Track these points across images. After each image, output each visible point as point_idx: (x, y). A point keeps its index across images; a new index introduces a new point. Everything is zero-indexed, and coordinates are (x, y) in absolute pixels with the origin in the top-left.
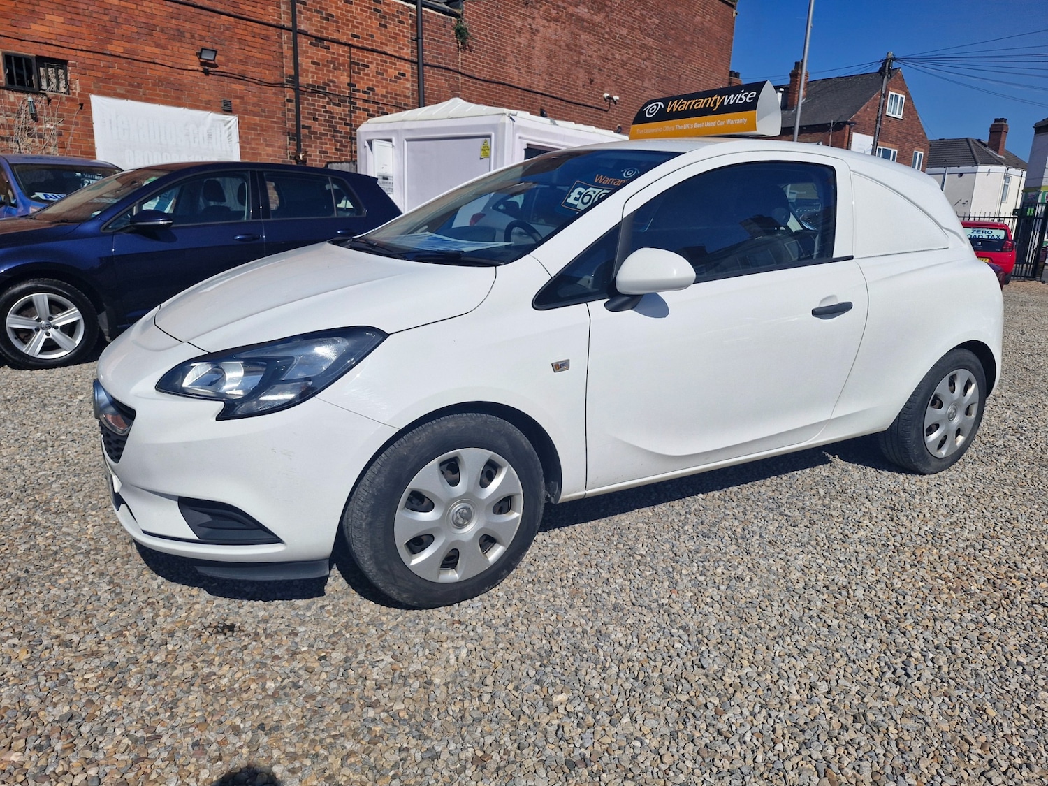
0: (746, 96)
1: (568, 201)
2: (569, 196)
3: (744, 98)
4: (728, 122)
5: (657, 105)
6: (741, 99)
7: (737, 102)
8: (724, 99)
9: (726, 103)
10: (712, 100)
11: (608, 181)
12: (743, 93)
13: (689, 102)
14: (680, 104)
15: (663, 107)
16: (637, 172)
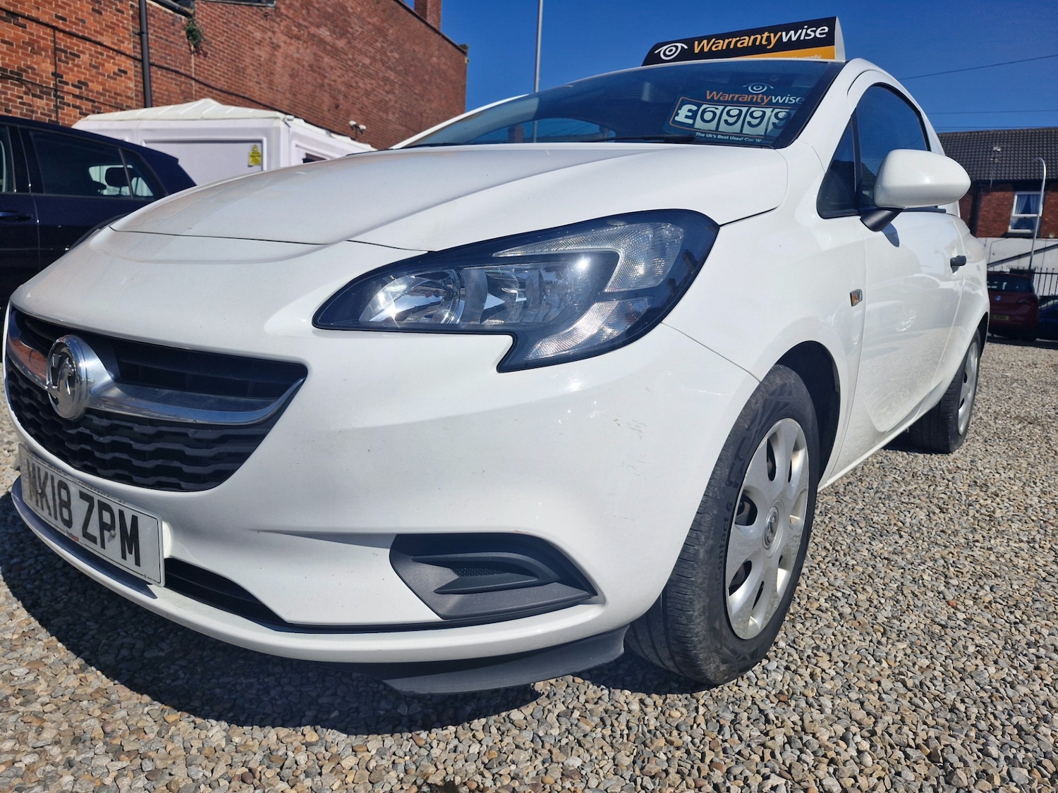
0: (814, 32)
1: (677, 119)
2: (677, 114)
3: (813, 34)
5: (677, 47)
6: (807, 35)
7: (802, 38)
8: (781, 35)
9: (785, 39)
10: (762, 38)
11: (728, 97)
12: (807, 29)
13: (727, 41)
14: (714, 43)
15: (686, 47)
16: (768, 87)
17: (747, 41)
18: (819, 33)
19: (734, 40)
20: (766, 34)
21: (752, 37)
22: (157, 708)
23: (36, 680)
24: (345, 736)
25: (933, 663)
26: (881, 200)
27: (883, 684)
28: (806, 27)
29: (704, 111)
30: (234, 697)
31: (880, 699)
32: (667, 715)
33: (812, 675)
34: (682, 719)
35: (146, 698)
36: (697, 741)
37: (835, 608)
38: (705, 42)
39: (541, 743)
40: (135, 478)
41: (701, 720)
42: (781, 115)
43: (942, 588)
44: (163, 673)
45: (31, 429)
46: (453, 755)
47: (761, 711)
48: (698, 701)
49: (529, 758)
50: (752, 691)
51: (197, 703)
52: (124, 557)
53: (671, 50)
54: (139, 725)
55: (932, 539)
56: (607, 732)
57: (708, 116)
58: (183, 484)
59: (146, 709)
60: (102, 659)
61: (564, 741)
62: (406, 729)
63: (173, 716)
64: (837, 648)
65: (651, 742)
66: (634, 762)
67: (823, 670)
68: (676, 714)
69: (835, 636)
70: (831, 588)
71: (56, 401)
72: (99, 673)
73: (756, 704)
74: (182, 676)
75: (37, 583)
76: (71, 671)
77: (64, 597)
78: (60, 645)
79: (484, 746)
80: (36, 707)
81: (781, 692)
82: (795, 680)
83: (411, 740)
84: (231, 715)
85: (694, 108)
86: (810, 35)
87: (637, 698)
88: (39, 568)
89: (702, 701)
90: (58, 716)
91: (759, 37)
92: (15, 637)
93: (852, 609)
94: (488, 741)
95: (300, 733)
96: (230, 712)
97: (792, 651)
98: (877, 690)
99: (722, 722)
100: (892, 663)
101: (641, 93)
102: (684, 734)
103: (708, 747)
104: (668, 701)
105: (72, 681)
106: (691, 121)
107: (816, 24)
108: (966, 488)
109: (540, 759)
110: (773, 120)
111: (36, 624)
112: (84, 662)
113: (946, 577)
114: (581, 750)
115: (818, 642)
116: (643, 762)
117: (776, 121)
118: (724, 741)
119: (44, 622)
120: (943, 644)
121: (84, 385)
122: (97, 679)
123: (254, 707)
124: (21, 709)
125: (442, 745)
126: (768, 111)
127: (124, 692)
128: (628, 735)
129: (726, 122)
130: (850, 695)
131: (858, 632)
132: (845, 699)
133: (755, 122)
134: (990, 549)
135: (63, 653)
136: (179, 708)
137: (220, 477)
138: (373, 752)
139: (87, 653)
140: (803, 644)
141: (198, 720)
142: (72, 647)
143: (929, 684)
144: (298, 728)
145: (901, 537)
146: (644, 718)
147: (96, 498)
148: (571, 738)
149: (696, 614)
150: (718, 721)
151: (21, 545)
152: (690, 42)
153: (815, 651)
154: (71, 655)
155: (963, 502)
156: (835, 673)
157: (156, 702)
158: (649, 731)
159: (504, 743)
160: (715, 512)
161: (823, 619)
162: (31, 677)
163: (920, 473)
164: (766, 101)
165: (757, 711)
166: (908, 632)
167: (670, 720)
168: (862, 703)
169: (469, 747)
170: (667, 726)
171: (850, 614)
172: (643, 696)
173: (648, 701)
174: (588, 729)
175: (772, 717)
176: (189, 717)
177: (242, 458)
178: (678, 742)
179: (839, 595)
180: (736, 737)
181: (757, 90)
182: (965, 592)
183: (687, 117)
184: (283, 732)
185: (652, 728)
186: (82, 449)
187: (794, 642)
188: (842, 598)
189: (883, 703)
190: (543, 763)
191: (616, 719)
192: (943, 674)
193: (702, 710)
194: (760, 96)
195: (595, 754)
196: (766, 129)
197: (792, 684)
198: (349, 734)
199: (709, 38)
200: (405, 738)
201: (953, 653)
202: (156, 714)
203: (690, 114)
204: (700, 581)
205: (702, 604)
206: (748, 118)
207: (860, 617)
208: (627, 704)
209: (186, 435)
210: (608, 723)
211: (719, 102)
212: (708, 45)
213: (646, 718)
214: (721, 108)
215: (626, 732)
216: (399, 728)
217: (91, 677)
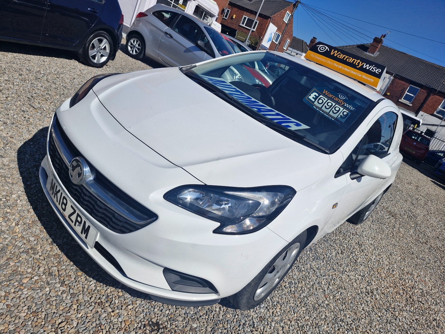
0: (376, 69)
1: (309, 97)
2: (310, 95)
3: (375, 70)
4: (363, 76)
5: (325, 48)
7: (370, 70)
8: (364, 64)
9: (364, 67)
11: (331, 96)
13: (344, 56)
14: (339, 54)
15: (329, 50)
16: (346, 98)
17: (351, 60)
18: (377, 71)
19: (347, 57)
20: (359, 61)
21: (354, 59)
22: (75, 268)
23: (37, 244)
24: (131, 296)
25: (310, 319)
27: (292, 323)
28: (374, 66)
29: (320, 99)
30: (98, 270)
31: (289, 328)
32: (226, 315)
33: (273, 313)
34: (230, 318)
35: (72, 263)
36: (231, 328)
37: (290, 287)
38: (336, 51)
39: (187, 316)
41: (235, 320)
42: (345, 113)
43: (326, 289)
44: (77, 253)
46: (161, 313)
47: (253, 322)
48: (236, 313)
49: (182, 320)
50: (253, 314)
51: (87, 270)
52: (82, 234)
54: (69, 274)
55: (333, 266)
56: (207, 317)
57: (320, 101)
59: (72, 268)
60: (58, 241)
61: (194, 317)
62: (149, 299)
63: (80, 273)
64: (284, 304)
65: (218, 325)
66: (211, 330)
67: (277, 312)
68: (229, 316)
69: (286, 299)
70: (292, 278)
72: (57, 247)
73: (253, 319)
74: (83, 256)
75: (36, 197)
76: (48, 243)
77: (46, 208)
78: (45, 230)
79: (170, 312)
80: (37, 256)
81: (261, 317)
82: (267, 313)
83: (149, 303)
84: (97, 277)
85: (317, 95)
86: (374, 70)
87: (219, 306)
89: (237, 313)
90: (44, 262)
91: (356, 60)
92: (30, 222)
93: (295, 289)
94: (172, 310)
95: (117, 291)
96: (97, 276)
97: (271, 301)
98: (289, 324)
99: (241, 323)
100: (298, 315)
101: (301, 79)
102: (228, 324)
103: (234, 331)
104: (228, 310)
105: (48, 248)
106: (314, 100)
107: (378, 66)
108: (354, 244)
109: (185, 321)
110: (341, 114)
111: (37, 219)
112: (52, 240)
113: (329, 284)
114: (198, 322)
115: (279, 300)
116: (214, 331)
117: (342, 115)
118: (239, 330)
119: (40, 219)
120: (316, 312)
122: (56, 250)
123: (104, 276)
124: (33, 256)
125: (158, 308)
126: (341, 109)
127: (65, 258)
128: (213, 320)
129: (325, 106)
130: (281, 324)
131: (293, 299)
132: (279, 325)
133: (335, 112)
134: (349, 276)
135: (45, 234)
136: (82, 270)
138: (138, 305)
139: (53, 237)
140: (275, 299)
141: (88, 277)
142: (48, 232)
143: (305, 327)
144: (117, 289)
145: (323, 262)
146: (219, 315)
147: (77, 212)
148: (196, 316)
149: (245, 298)
150: (240, 322)
153: (277, 304)
154: (48, 237)
155: (350, 251)
156: (280, 314)
157: (74, 266)
158: (219, 320)
159: (176, 313)
161: (285, 291)
162: (35, 242)
163: (343, 232)
164: (342, 104)
165: (252, 322)
166: (308, 304)
167: (226, 318)
168: (283, 328)
169: (166, 310)
170: (225, 320)
171: (293, 291)
172: (221, 306)
173: (222, 309)
174: (202, 314)
175: (256, 326)
176: (84, 275)
178: (226, 327)
179: (293, 282)
180: (243, 330)
181: (342, 97)
182: (332, 292)
183: (313, 98)
184: (113, 289)
185: (220, 319)
186: (76, 193)
187: (272, 298)
188: (293, 284)
189: (289, 329)
190: (186, 323)
191: (211, 313)
192: (311, 324)
193: (236, 317)
194: (342, 101)
195: (201, 324)
196: (338, 116)
197: (266, 315)
200: (148, 302)
201: (317, 317)
202: (74, 270)
203: (315, 97)
205: (248, 296)
206: (333, 109)
207: (296, 294)
208: (216, 308)
210: (208, 314)
211: (326, 96)
212: (337, 54)
213: (220, 315)
214: (326, 99)
215: (212, 319)
216: (147, 298)
217: (54, 248)
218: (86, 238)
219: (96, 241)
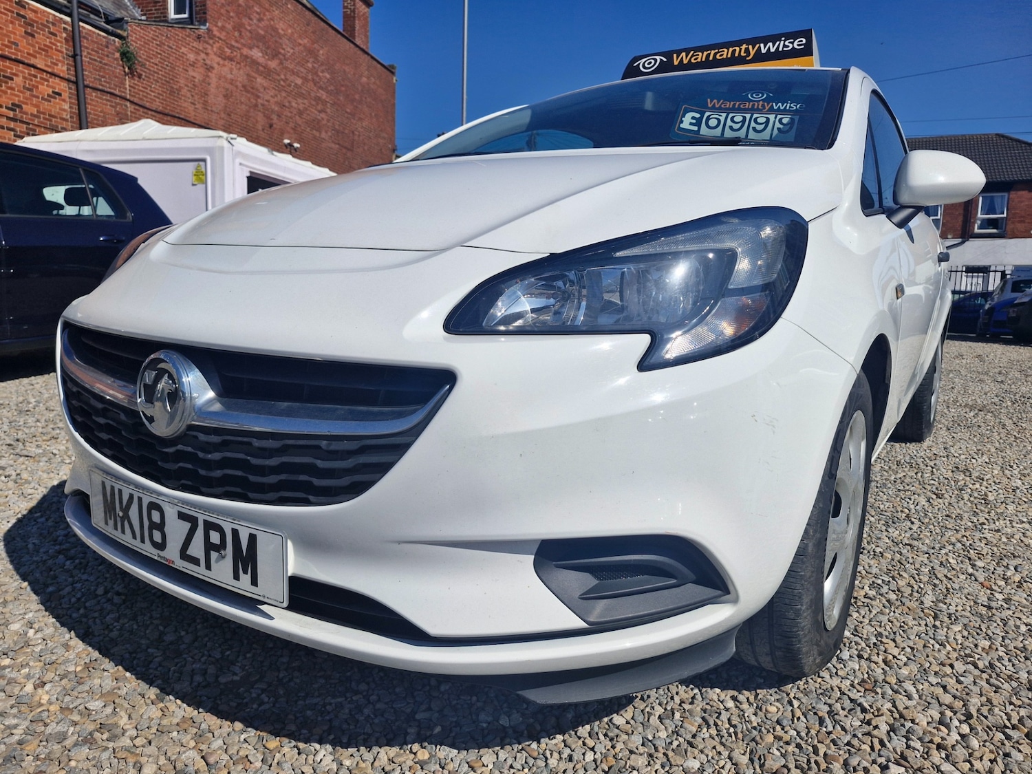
1: (682, 126)
2: (682, 122)
3: (791, 46)
5: (656, 60)
6: (785, 46)
7: (780, 49)
8: (760, 47)
9: (764, 51)
10: (740, 49)
11: (729, 105)
12: (785, 41)
13: (705, 53)
14: (693, 56)
15: (665, 60)
16: (767, 94)
17: (726, 53)
18: (797, 44)
19: (713, 52)
20: (744, 46)
21: (731, 50)
22: (253, 734)
23: (114, 712)
24: (456, 751)
25: (992, 643)
26: (905, 198)
27: (956, 668)
28: (783, 39)
29: (708, 118)
30: (327, 718)
31: (958, 681)
32: (764, 710)
33: (885, 661)
34: (780, 713)
35: (238, 725)
36: (803, 734)
37: (881, 595)
38: (684, 54)
39: (653, 747)
40: (251, 495)
41: (798, 713)
42: (785, 121)
43: (970, 571)
44: (245, 698)
45: (106, 450)
46: (571, 765)
47: (852, 700)
48: (788, 695)
49: (647, 763)
50: (836, 682)
51: (293, 727)
52: (237, 577)
53: (650, 63)
54: (241, 754)
55: (941, 524)
56: (713, 731)
57: (713, 123)
58: (311, 498)
59: (243, 737)
60: (177, 687)
61: (675, 743)
62: (515, 741)
63: (273, 743)
64: (898, 633)
65: (761, 738)
66: (751, 760)
67: (894, 657)
68: (773, 709)
69: (892, 622)
70: (870, 576)
71: (151, 420)
72: (179, 702)
73: (844, 694)
74: (266, 699)
75: (82, 611)
76: (149, 702)
77: (116, 624)
78: (128, 674)
79: (598, 753)
80: (126, 742)
81: (863, 681)
82: (872, 668)
83: (523, 752)
84: (332, 737)
85: (698, 115)
86: (788, 47)
87: (728, 696)
88: (79, 595)
89: (792, 695)
90: (152, 749)
91: (737, 49)
92: (79, 669)
93: (897, 595)
94: (600, 748)
95: (408, 752)
96: (329, 734)
97: (857, 639)
98: (953, 673)
99: (820, 714)
100: (955, 646)
101: (643, 101)
102: (787, 728)
103: (816, 741)
104: (760, 697)
105: (154, 712)
106: (695, 128)
107: (793, 36)
108: (950, 474)
109: (659, 762)
110: (778, 125)
111: (96, 654)
112: (159, 692)
113: (970, 559)
114: (696, 752)
115: (878, 629)
116: (760, 759)
117: (781, 126)
118: (829, 733)
119: (105, 652)
120: (995, 625)
121: (188, 401)
122: (179, 710)
123: (351, 727)
124: (111, 745)
125: (556, 755)
126: (772, 117)
127: (211, 721)
128: (736, 733)
129: (731, 128)
130: (929, 679)
131: (911, 618)
132: (926, 684)
133: (759, 128)
134: (998, 531)
135: (134, 683)
136: (276, 734)
137: (357, 489)
138: (491, 766)
139: (159, 682)
140: (865, 632)
141: (301, 745)
142: (141, 676)
143: (998, 664)
144: (405, 747)
145: (912, 523)
146: (743, 715)
147: (201, 518)
148: (681, 740)
149: (804, 608)
150: (815, 713)
151: (52, 573)
152: (668, 55)
153: (879, 639)
154: (143, 686)
155: (954, 488)
156: (906, 659)
157: (250, 729)
158: (754, 728)
159: (617, 750)
160: (821, 506)
161: (875, 607)
162: (109, 710)
163: (903, 461)
164: (767, 108)
165: (849, 701)
166: (957, 614)
167: (769, 716)
168: (944, 687)
169: (584, 754)
170: (769, 722)
171: (897, 600)
172: (735, 693)
173: (741, 698)
174: (694, 730)
175: (866, 705)
176: (290, 742)
177: (385, 468)
178: (786, 738)
179: (880, 582)
180: (838, 727)
181: (758, 97)
182: (993, 573)
183: (691, 124)
184: (393, 751)
185: (755, 724)
186: (180, 467)
187: (856, 630)
188: (883, 585)
189: (963, 686)
190: (663, 767)
191: (718, 718)
192: (1007, 654)
193: (796, 703)
194: (761, 103)
195: (710, 755)
196: (772, 135)
197: (870, 672)
198: (459, 749)
199: (687, 51)
200: (516, 750)
201: (1007, 633)
202: (254, 741)
203: (694, 121)
204: (808, 574)
206: (753, 124)
207: (908, 603)
208: (722, 702)
209: (319, 447)
210: (712, 723)
211: (720, 110)
212: (686, 57)
213: (746, 715)
214: (724, 115)
215: (732, 730)
216: (508, 740)
217: (172, 707)
218: (254, 582)
219: (289, 574)
